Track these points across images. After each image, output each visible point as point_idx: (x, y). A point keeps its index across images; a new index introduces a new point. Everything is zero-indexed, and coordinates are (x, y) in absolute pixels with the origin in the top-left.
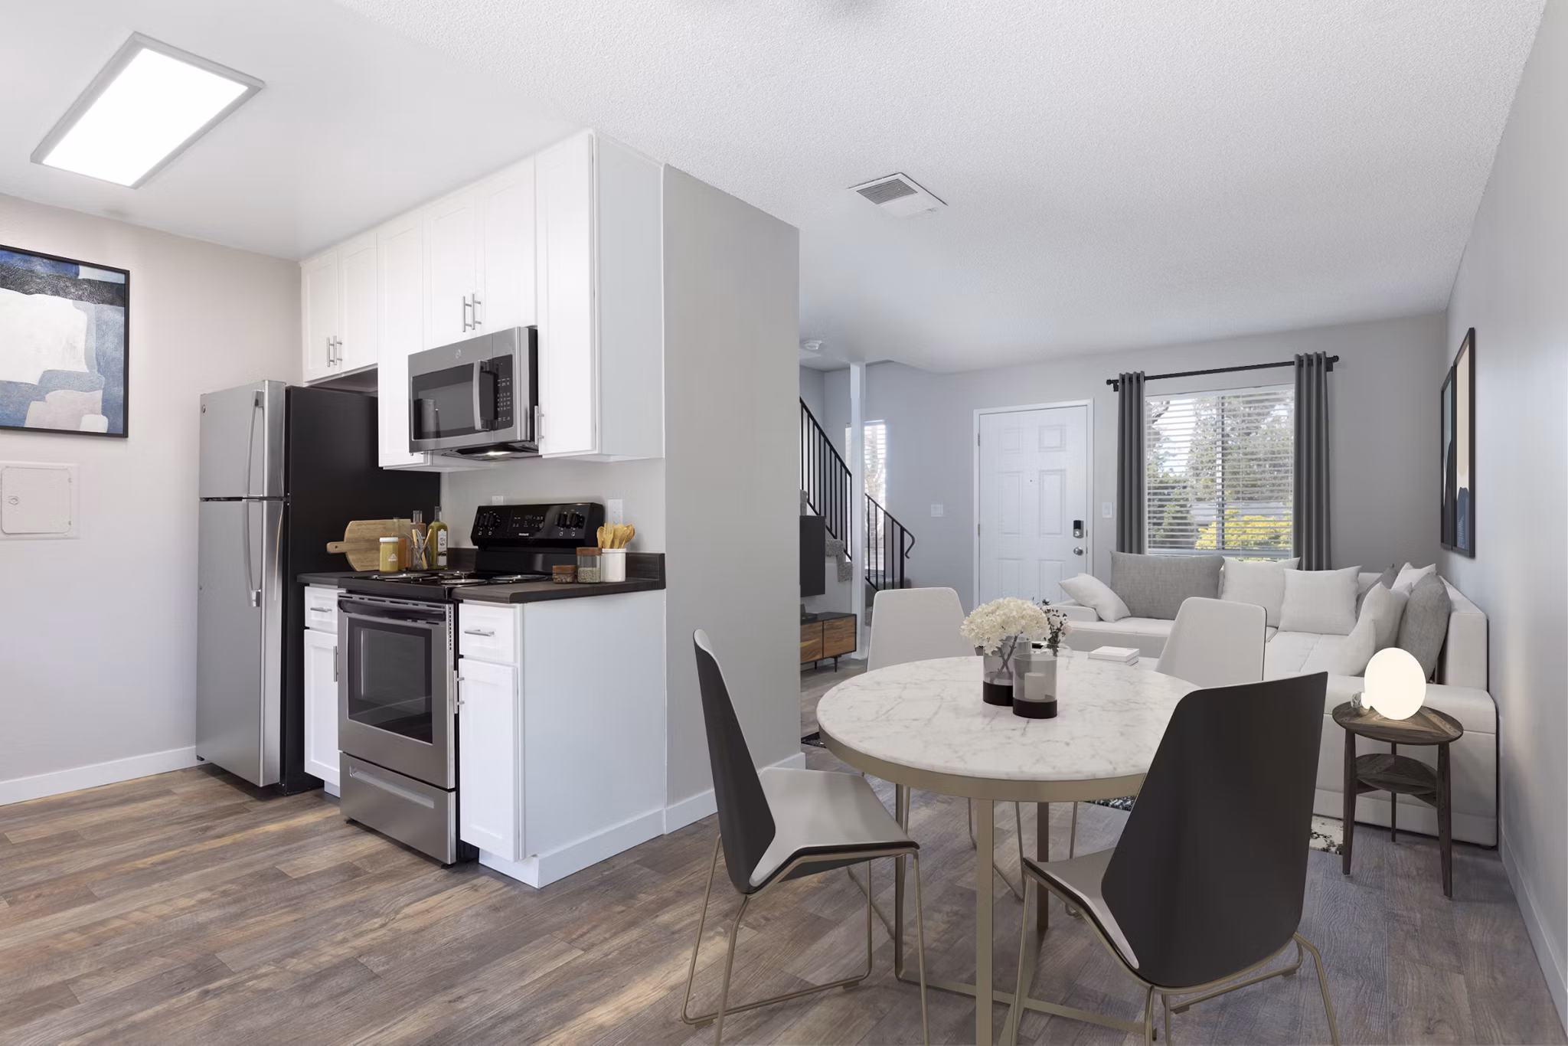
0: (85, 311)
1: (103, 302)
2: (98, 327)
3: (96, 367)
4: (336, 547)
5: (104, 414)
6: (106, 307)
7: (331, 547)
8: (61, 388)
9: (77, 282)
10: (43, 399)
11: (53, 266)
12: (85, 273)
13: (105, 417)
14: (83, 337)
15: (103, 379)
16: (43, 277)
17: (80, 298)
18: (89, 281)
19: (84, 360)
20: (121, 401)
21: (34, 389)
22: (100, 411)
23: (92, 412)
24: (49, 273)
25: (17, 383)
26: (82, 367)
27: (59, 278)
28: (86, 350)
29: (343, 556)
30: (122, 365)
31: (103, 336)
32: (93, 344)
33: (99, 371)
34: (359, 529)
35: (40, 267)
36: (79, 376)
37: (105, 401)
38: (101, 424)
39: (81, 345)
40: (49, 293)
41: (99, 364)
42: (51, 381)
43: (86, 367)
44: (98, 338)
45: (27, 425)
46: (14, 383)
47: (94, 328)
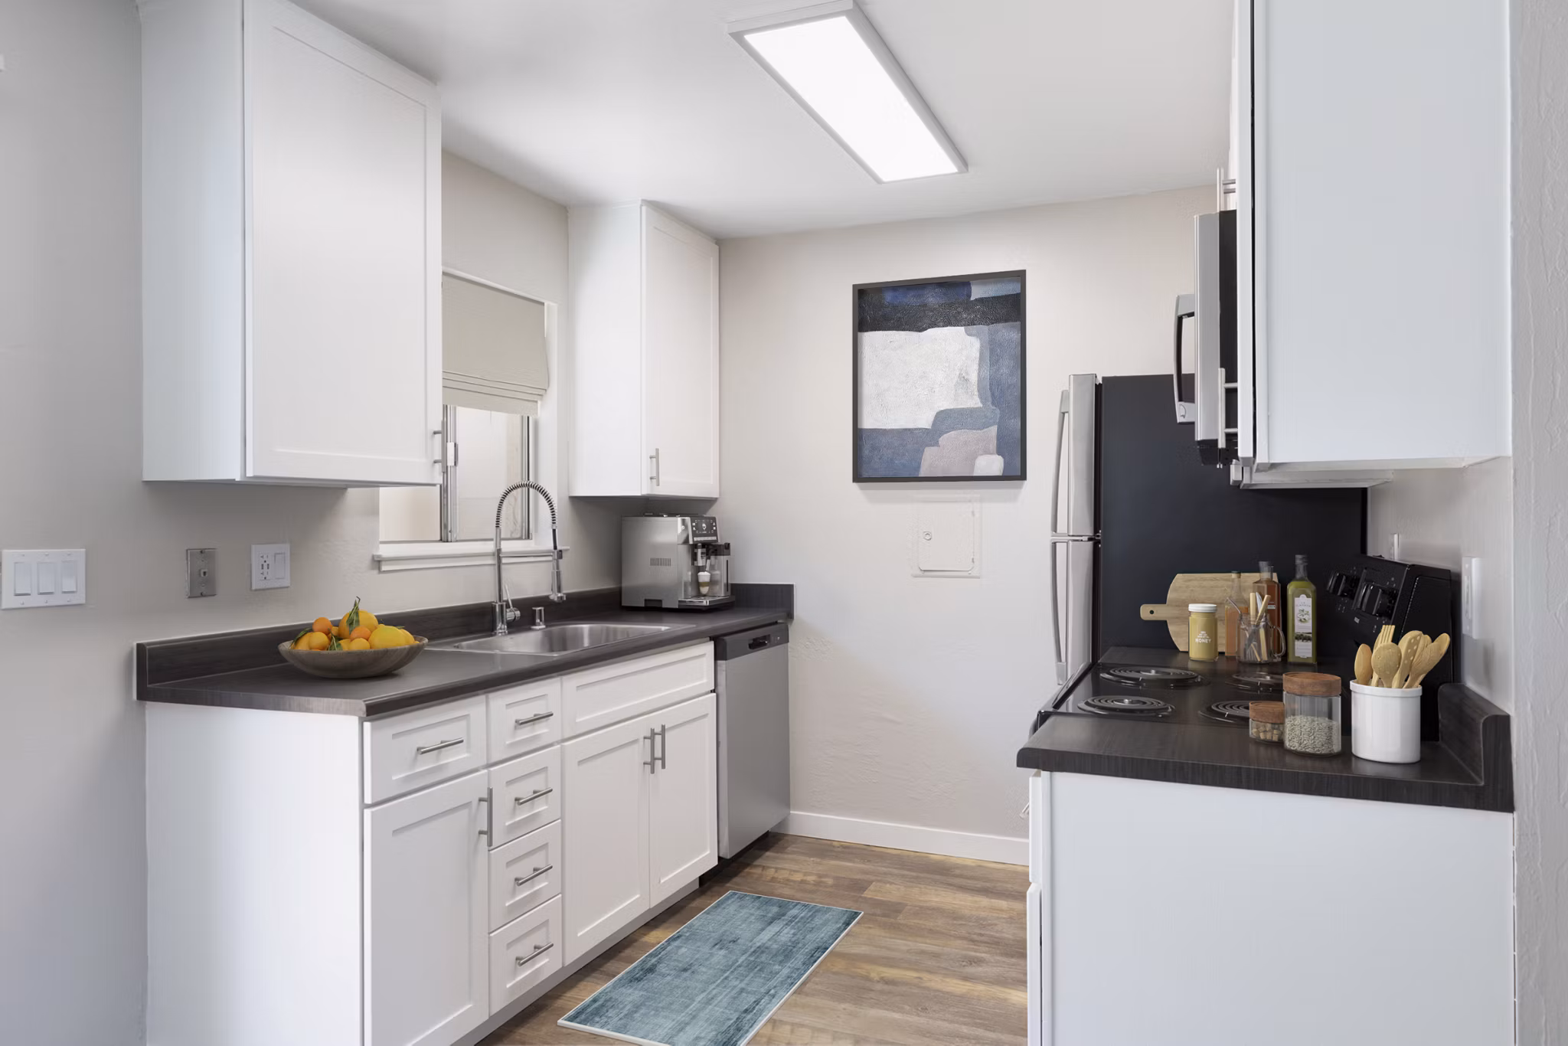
0: (977, 335)
1: (997, 321)
2: (992, 351)
3: (990, 399)
4: (1152, 612)
5: (999, 453)
6: (1000, 326)
7: (1146, 612)
8: (953, 429)
9: (969, 305)
10: (936, 444)
11: (944, 294)
12: (977, 292)
13: (1000, 457)
14: (976, 367)
15: (998, 411)
16: (935, 309)
17: (972, 323)
18: (981, 300)
19: (976, 393)
20: (1018, 435)
21: (928, 433)
22: (995, 451)
23: (987, 452)
24: (942, 301)
25: (912, 429)
26: (974, 402)
27: (951, 305)
28: (980, 381)
29: (1162, 625)
30: (1018, 393)
31: (998, 361)
32: (987, 373)
33: (993, 404)
34: (1187, 587)
35: (932, 299)
36: (971, 411)
37: (1000, 438)
38: (994, 464)
39: (974, 377)
40: (941, 324)
41: (993, 395)
42: (946, 420)
43: (978, 400)
44: (992, 365)
45: (922, 474)
46: (909, 429)
47: (987, 354)
